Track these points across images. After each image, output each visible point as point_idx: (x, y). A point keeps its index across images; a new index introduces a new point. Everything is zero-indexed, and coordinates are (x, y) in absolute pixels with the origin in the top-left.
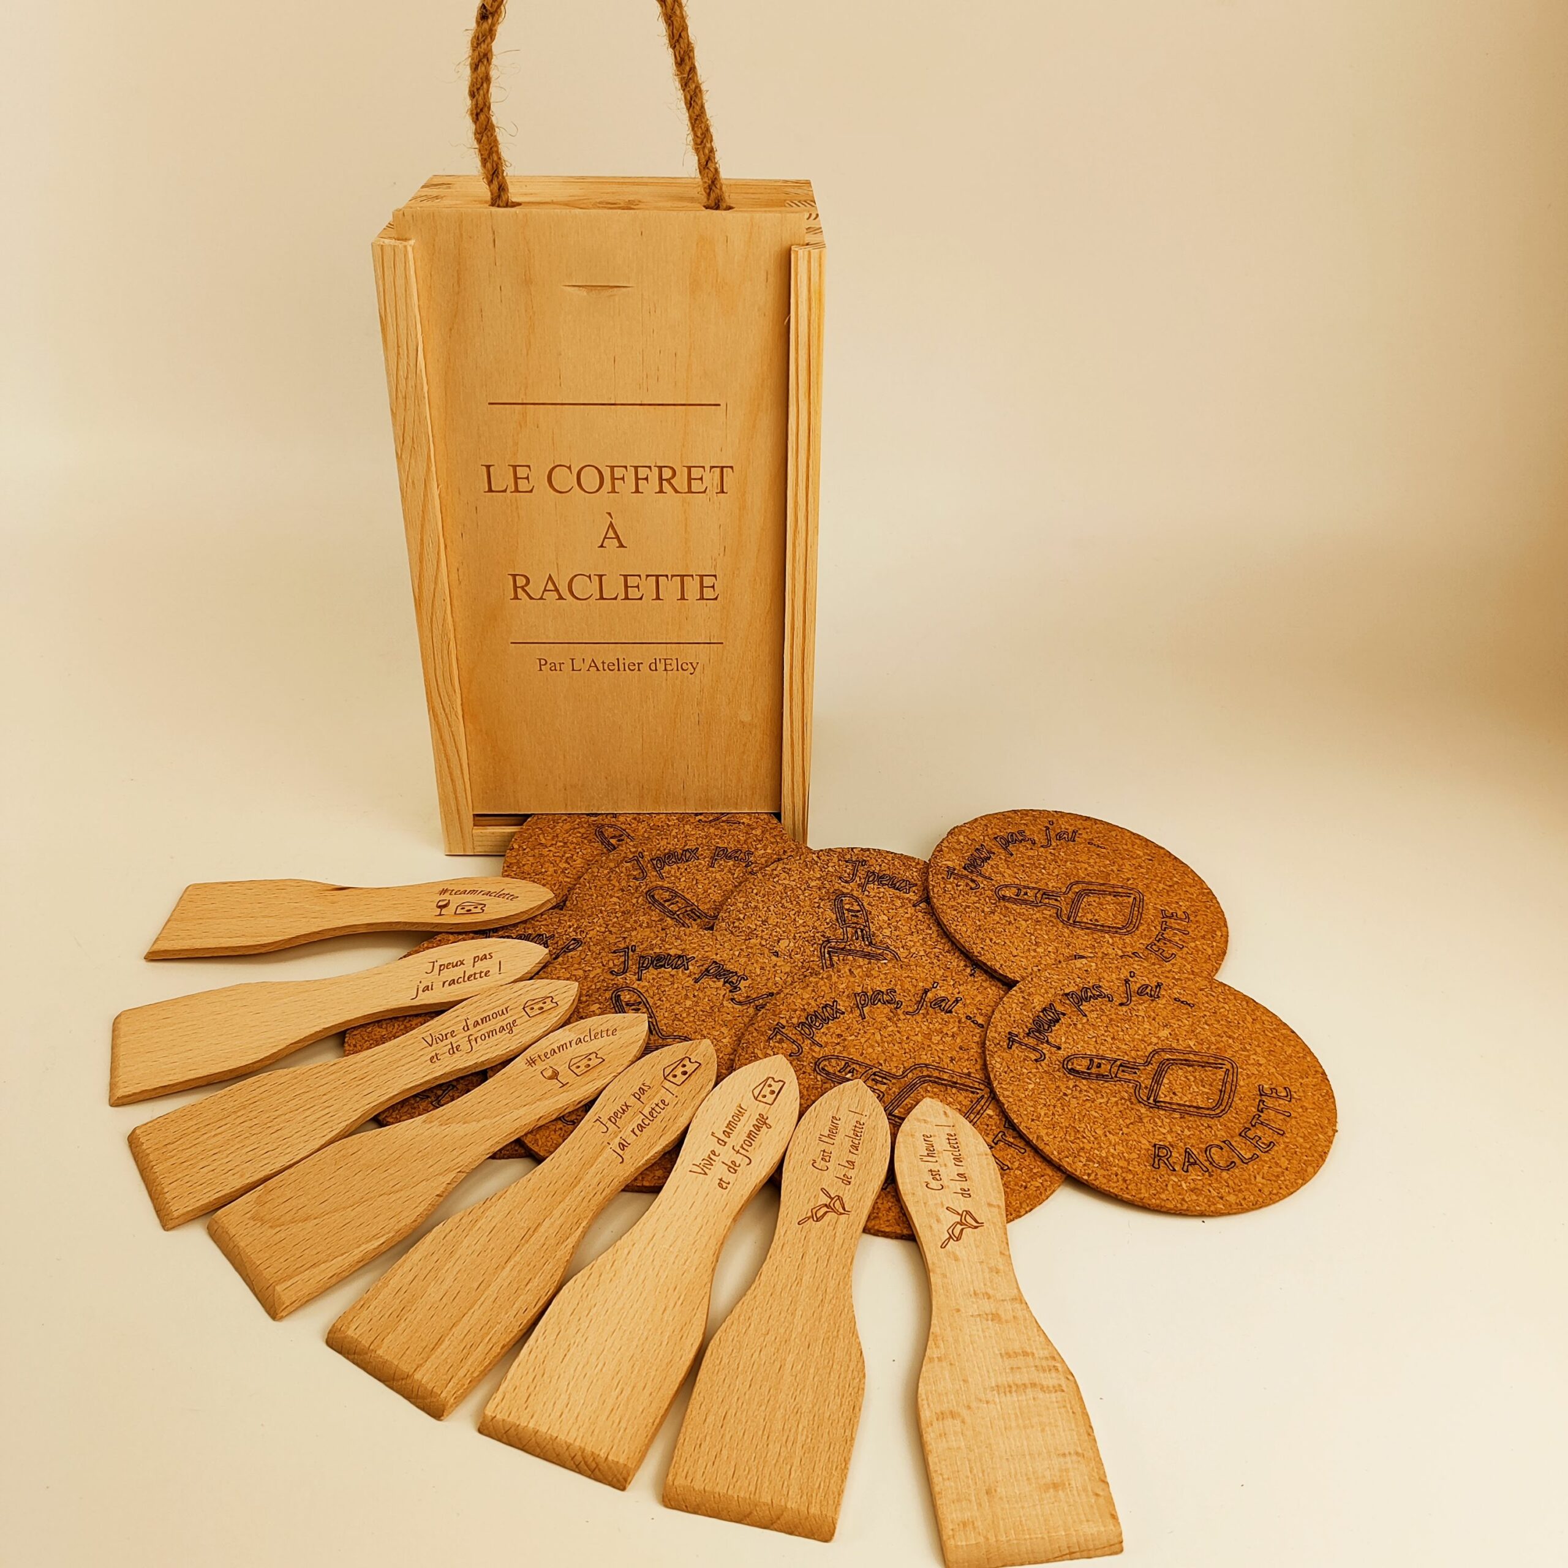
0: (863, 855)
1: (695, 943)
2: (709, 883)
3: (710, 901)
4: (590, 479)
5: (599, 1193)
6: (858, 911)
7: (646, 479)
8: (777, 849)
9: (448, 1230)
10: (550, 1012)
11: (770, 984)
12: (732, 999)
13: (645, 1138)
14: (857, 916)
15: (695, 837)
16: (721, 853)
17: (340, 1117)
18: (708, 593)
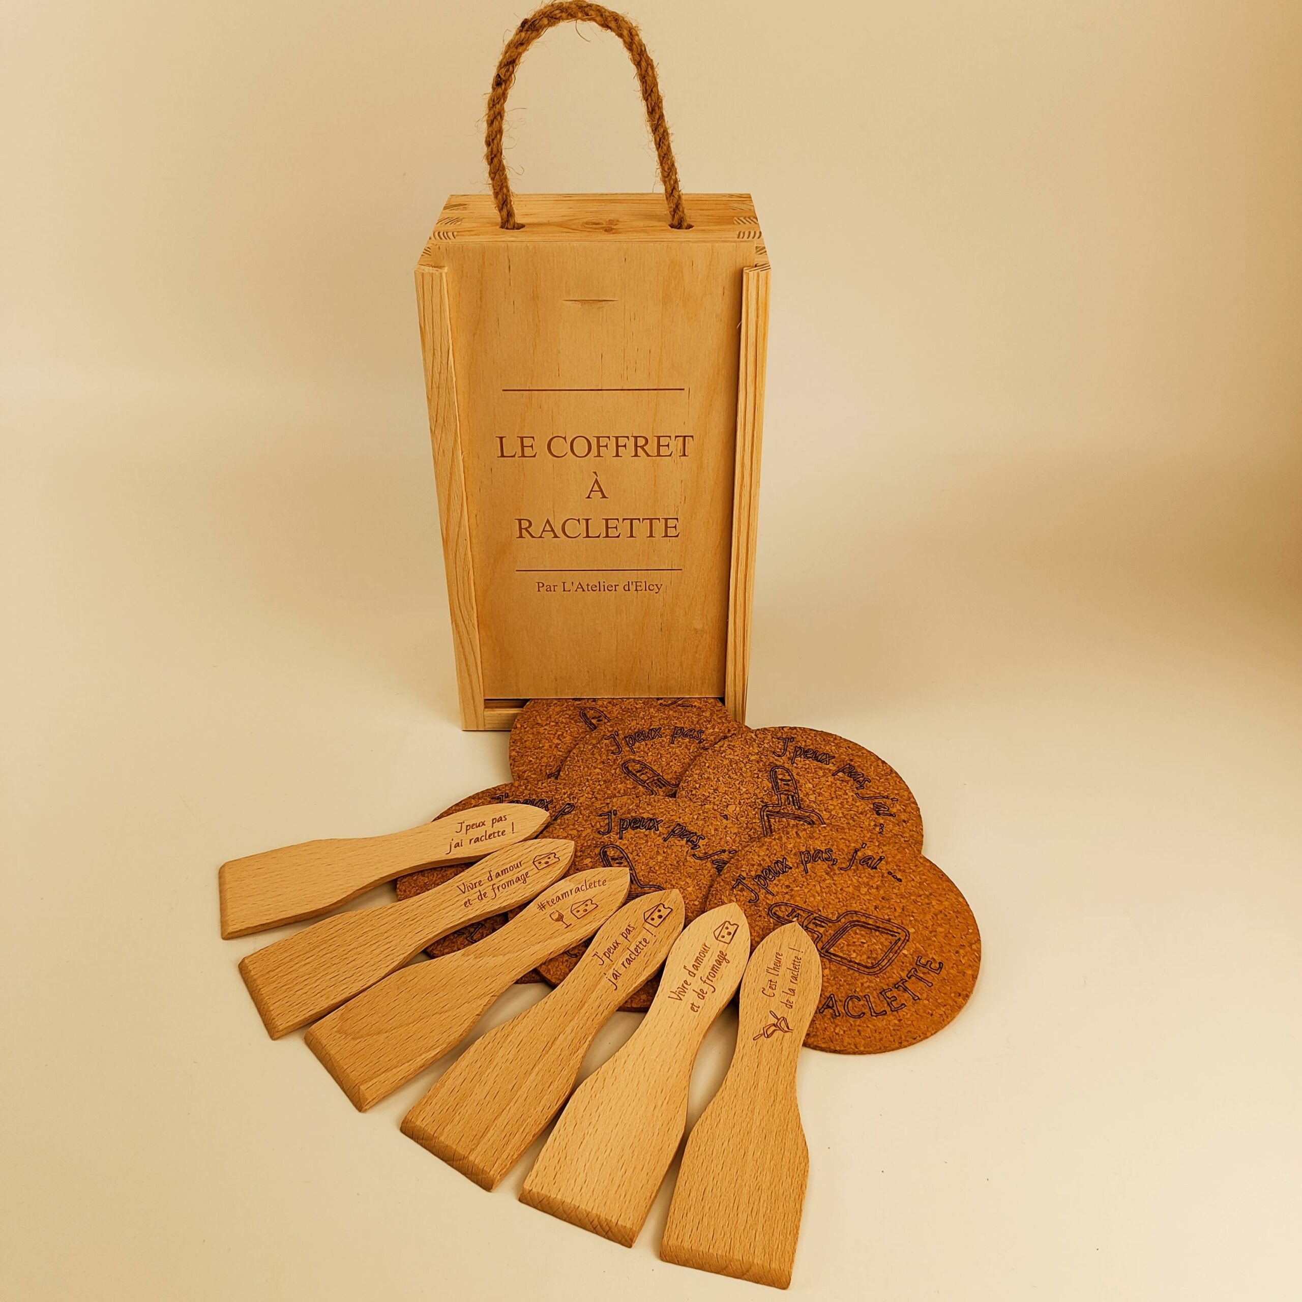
0: (791, 733)
1: (663, 808)
2: (671, 757)
3: (672, 772)
4: (581, 447)
5: (600, 1014)
6: (789, 781)
7: (625, 446)
8: (723, 728)
9: (486, 1043)
10: (554, 865)
11: (722, 843)
12: (694, 855)
13: (633, 969)
14: (788, 785)
15: (658, 718)
16: (679, 731)
17: (398, 951)
18: (671, 532)
